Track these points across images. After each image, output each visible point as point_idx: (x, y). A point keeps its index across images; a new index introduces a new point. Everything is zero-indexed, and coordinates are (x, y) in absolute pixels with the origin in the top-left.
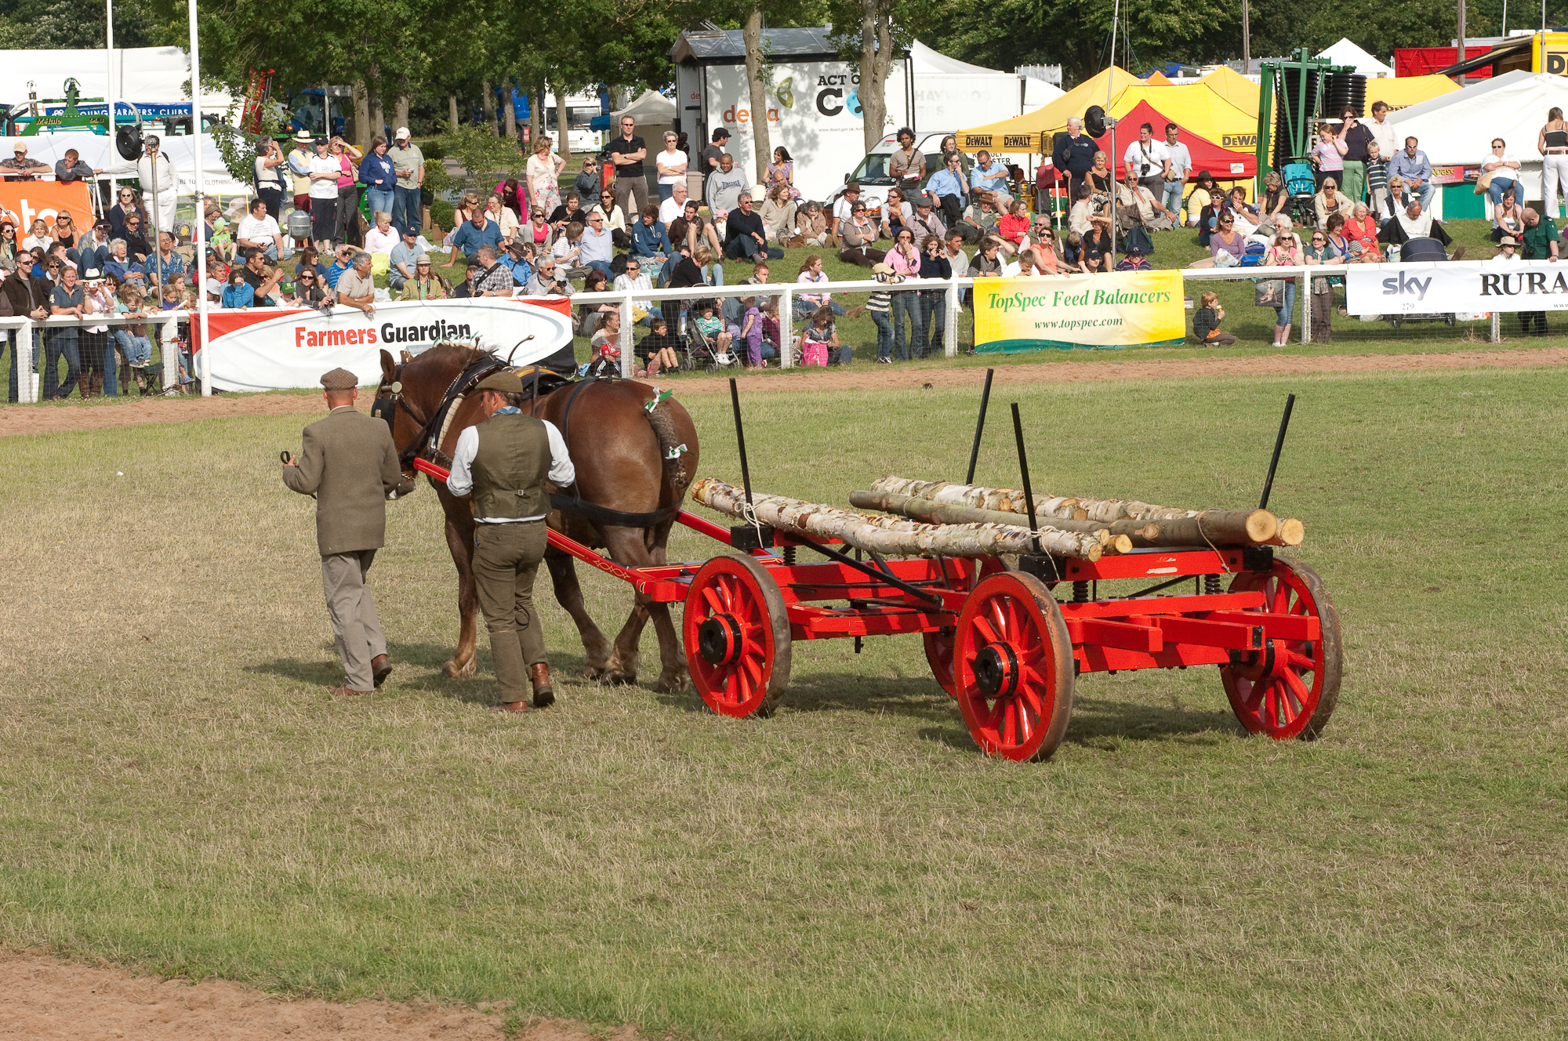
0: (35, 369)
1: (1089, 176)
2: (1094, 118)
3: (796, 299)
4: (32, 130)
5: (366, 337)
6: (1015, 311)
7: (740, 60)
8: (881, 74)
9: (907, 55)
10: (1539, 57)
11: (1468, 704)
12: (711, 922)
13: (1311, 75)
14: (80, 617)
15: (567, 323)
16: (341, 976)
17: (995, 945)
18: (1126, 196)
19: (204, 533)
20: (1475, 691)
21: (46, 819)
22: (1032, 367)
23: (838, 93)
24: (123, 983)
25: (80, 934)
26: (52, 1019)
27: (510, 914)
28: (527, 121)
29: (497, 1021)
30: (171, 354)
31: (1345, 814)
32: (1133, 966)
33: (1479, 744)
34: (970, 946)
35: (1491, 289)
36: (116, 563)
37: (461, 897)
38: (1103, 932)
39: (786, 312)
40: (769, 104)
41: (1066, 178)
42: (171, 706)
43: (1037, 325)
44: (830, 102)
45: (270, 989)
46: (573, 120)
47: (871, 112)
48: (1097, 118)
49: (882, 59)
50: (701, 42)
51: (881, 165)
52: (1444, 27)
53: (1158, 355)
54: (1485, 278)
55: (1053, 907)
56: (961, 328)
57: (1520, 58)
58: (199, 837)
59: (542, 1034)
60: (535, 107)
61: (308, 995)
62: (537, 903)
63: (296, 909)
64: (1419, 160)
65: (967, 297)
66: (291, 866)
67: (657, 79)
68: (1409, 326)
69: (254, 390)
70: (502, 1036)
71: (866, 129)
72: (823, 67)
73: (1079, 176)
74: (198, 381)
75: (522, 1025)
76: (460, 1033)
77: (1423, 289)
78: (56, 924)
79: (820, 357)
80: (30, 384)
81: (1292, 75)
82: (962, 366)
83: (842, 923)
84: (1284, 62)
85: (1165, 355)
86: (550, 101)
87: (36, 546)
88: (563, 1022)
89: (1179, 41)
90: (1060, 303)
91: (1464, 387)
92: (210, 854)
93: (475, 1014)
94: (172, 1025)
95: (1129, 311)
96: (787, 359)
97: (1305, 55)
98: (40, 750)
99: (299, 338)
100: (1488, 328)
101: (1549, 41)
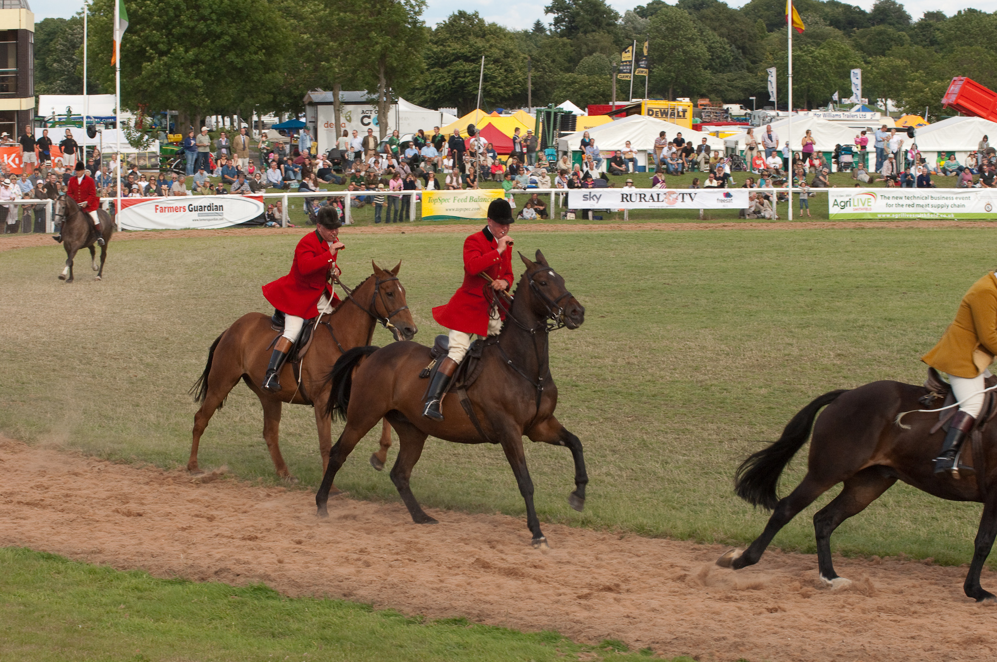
0: (53, 220)
4: (53, 126)
5: (182, 209)
6: (438, 205)
7: (331, 103)
8: (386, 110)
9: (396, 103)
10: (644, 109)
11: (616, 362)
13: (556, 114)
15: (261, 205)
20: (619, 357)
22: (444, 226)
23: (369, 117)
33: (620, 378)
35: (625, 200)
39: (348, 202)
40: (343, 120)
43: (447, 210)
44: (366, 121)
47: (383, 125)
48: (472, 129)
49: (387, 104)
50: (316, 96)
52: (607, 97)
54: (623, 195)
57: (636, 110)
64: (595, 148)
65: (420, 197)
66: (152, 417)
67: (298, 110)
69: (139, 229)
71: (380, 131)
72: (363, 107)
77: (598, 199)
80: (50, 226)
81: (548, 114)
82: (417, 226)
84: (545, 109)
86: (255, 118)
89: (503, 99)
90: (456, 201)
91: (614, 238)
96: (348, 221)
97: (553, 106)
99: (156, 209)
100: (623, 214)
101: (648, 103)
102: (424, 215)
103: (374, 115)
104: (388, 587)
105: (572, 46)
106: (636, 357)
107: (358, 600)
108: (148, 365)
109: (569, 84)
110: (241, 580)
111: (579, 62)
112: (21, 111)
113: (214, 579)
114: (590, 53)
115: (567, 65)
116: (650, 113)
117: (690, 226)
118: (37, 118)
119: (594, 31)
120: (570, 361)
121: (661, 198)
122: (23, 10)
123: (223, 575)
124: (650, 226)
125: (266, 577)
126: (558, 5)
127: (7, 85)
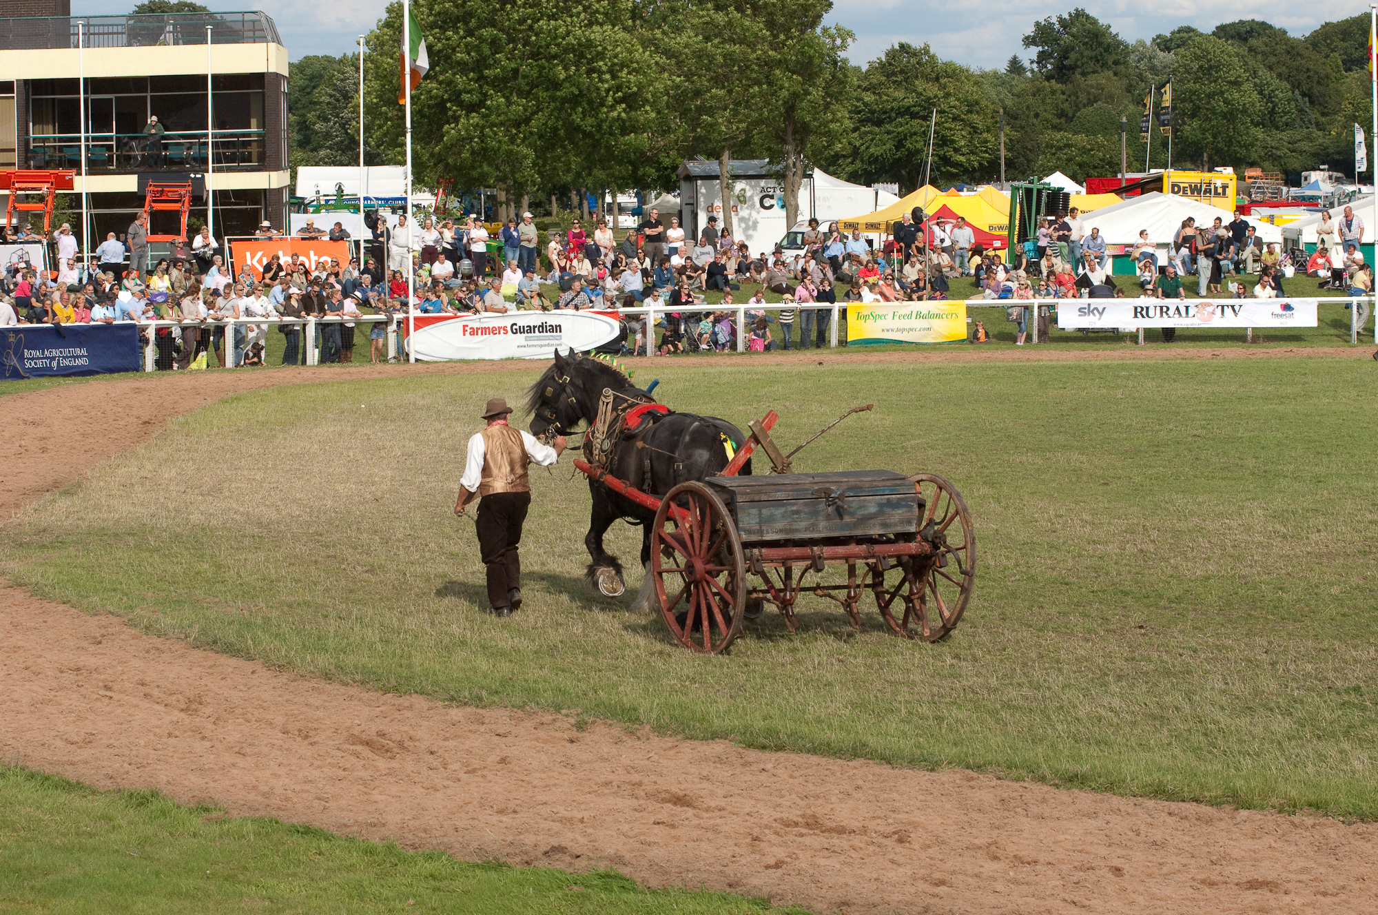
0: (317, 347)
1: (913, 246)
2: (917, 213)
3: (747, 314)
4: (317, 211)
5: (502, 331)
6: (870, 322)
7: (717, 177)
8: (796, 186)
9: (810, 176)
10: (1167, 185)
11: (1124, 549)
12: (694, 667)
14: (339, 487)
15: (616, 325)
16: (484, 693)
17: (854, 681)
18: (934, 257)
19: (410, 441)
20: (1128, 542)
21: (319, 601)
22: (879, 354)
23: (772, 197)
24: (362, 695)
25: (337, 667)
26: (321, 714)
27: (580, 660)
28: (595, 210)
29: (572, 721)
30: (392, 338)
31: (1054, 611)
32: (933, 695)
33: (1130, 572)
34: (841, 682)
35: (1139, 315)
36: (360, 457)
37: (552, 650)
38: (916, 677)
39: (741, 320)
40: (732, 203)
41: (901, 247)
42: (390, 538)
43: (883, 330)
44: (767, 202)
45: (444, 700)
46: (622, 210)
47: (790, 208)
48: (918, 214)
49: (797, 178)
50: (695, 167)
51: (795, 238)
52: (1115, 167)
53: (951, 348)
54: (1136, 308)
55: (888, 661)
56: (840, 331)
57: (1156, 185)
58: (405, 614)
59: (598, 729)
60: (600, 201)
61: (465, 704)
62: (596, 654)
63: (459, 655)
64: (1099, 241)
65: (844, 313)
66: (455, 629)
67: (669, 187)
68: (1093, 335)
69: (439, 360)
70: (574, 729)
71: (788, 217)
72: (763, 183)
73: (908, 246)
74: (407, 355)
75: (586, 723)
76: (551, 727)
77: (1101, 314)
78: (323, 661)
79: (759, 346)
80: (313, 355)
81: (1029, 192)
82: (840, 353)
83: (768, 668)
84: (1024, 184)
85: (955, 349)
86: (608, 199)
87: (315, 446)
88: (610, 722)
89: (966, 171)
90: (896, 318)
91: (1123, 370)
92: (411, 623)
93: (560, 716)
94: (388, 719)
95: (936, 324)
96: (741, 347)
97: (1036, 180)
98: (316, 562)
99: (465, 331)
100: (1137, 337)
101: (1172, 176)
102: (850, 338)
103: (778, 195)
104: (792, 873)
105: (1063, 93)
106: (1153, 541)
107: (748, 893)
108: (452, 555)
109: (1060, 149)
110: (581, 864)
111: (1074, 116)
112: (270, 189)
113: (543, 864)
114: (1090, 102)
115: (1056, 121)
116: (1176, 189)
117: (1232, 353)
118: (293, 200)
119: (1094, 72)
120: (1058, 550)
121: (1191, 312)
122: (272, 46)
123: (557, 856)
124: (1174, 353)
125: (618, 859)
126: (1043, 35)
127: (250, 153)
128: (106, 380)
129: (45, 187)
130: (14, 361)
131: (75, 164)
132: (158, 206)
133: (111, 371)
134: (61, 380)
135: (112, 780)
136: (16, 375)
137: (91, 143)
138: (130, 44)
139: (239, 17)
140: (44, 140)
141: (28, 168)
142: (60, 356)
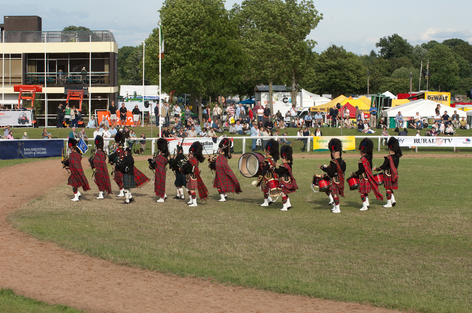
1: (337, 116)
4: (127, 101)
6: (321, 143)
7: (268, 91)
8: (296, 95)
9: (301, 91)
10: (426, 96)
11: (411, 225)
13: (381, 98)
20: (412, 222)
21: (127, 239)
22: (324, 154)
23: (287, 99)
30: (153, 146)
31: (386, 246)
33: (413, 233)
35: (416, 142)
40: (273, 100)
44: (285, 100)
49: (296, 92)
50: (260, 87)
52: (408, 90)
53: (349, 153)
54: (415, 140)
56: (310, 146)
57: (422, 96)
64: (401, 116)
65: (312, 140)
66: (176, 250)
72: (284, 93)
77: (402, 141)
81: (378, 98)
82: (311, 154)
84: (375, 95)
85: (351, 153)
86: (230, 98)
89: (355, 90)
91: (410, 161)
97: (380, 94)
98: (127, 225)
100: (415, 149)
101: (428, 93)
102: (314, 149)
103: (289, 98)
105: (389, 63)
106: (421, 222)
108: (174, 224)
109: (388, 83)
111: (393, 72)
112: (111, 93)
114: (399, 67)
115: (387, 73)
116: (429, 98)
117: (448, 156)
118: (119, 97)
119: (401, 56)
120: (388, 225)
121: (434, 141)
122: (113, 43)
124: (428, 155)
126: (383, 43)
127: (104, 80)
128: (53, 159)
129: (32, 91)
130: (21, 152)
131: (42, 83)
132: (72, 99)
133: (55, 156)
134: (37, 159)
135: (54, 301)
136: (21, 157)
137: (48, 76)
138: (62, 41)
139: (101, 32)
140: (32, 74)
141: (26, 84)
142: (37, 151)
